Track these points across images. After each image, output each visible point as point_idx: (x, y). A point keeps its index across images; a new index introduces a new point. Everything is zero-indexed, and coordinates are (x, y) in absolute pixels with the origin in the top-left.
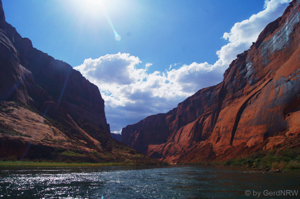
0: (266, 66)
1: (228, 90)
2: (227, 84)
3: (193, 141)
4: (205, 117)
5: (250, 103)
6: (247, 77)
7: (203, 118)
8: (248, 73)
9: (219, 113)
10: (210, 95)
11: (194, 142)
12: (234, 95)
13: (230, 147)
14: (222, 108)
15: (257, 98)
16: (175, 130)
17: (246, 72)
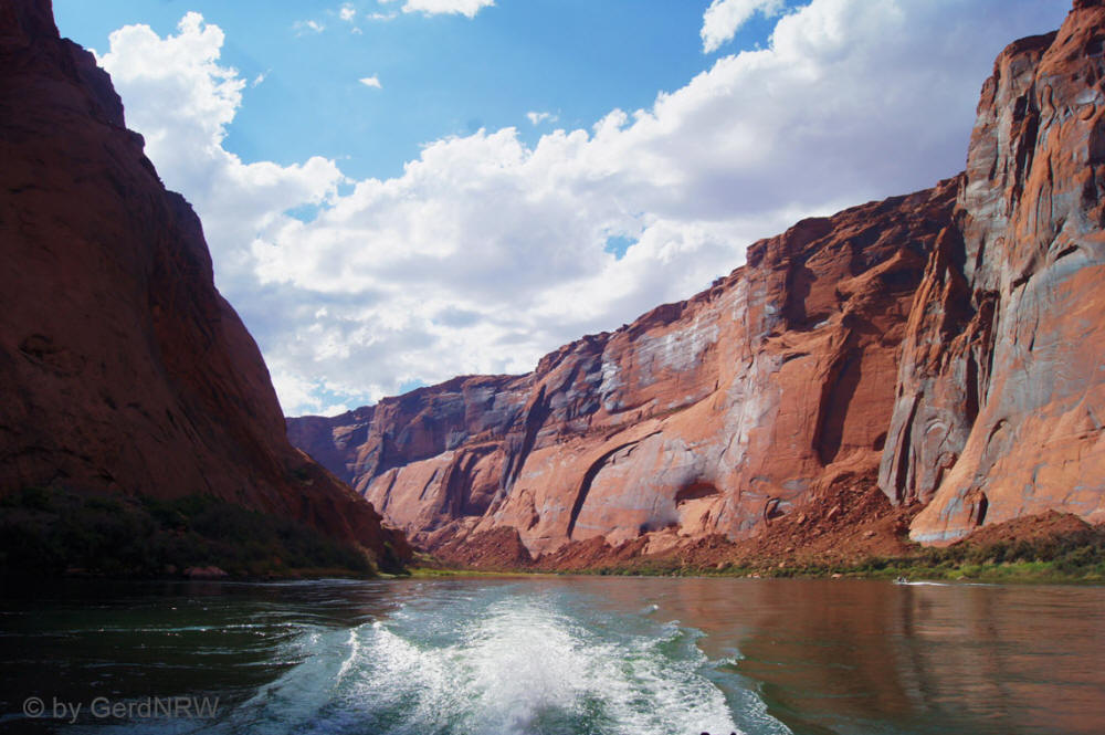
0: (646, 386)
1: (553, 409)
2: (552, 394)
3: (442, 513)
4: (478, 455)
5: (614, 461)
6: (601, 394)
7: (472, 457)
8: (605, 387)
9: (526, 456)
10: (492, 400)
11: (446, 517)
12: (568, 424)
13: (567, 541)
14: (535, 447)
15: (628, 455)
16: (369, 474)
17: (600, 382)
